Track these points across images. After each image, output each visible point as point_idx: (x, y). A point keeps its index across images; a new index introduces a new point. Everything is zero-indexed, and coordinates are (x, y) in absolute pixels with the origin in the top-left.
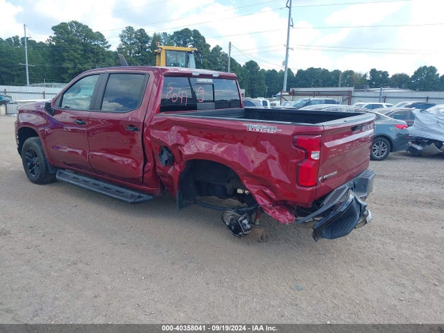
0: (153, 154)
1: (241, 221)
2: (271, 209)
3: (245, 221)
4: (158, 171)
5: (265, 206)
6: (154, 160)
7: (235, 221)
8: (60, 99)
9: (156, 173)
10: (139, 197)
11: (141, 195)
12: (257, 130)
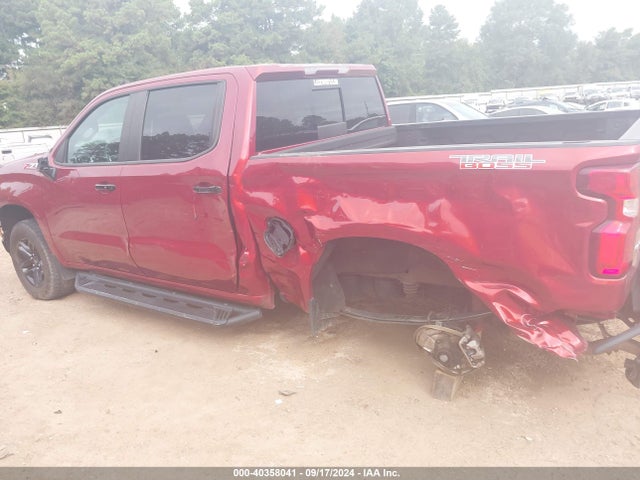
0: (254, 234)
1: (465, 345)
2: (530, 329)
3: (473, 344)
4: (266, 264)
5: (517, 323)
6: (257, 245)
7: (446, 345)
8: (63, 146)
9: (262, 267)
10: (234, 314)
11: (237, 309)
12: (486, 165)
